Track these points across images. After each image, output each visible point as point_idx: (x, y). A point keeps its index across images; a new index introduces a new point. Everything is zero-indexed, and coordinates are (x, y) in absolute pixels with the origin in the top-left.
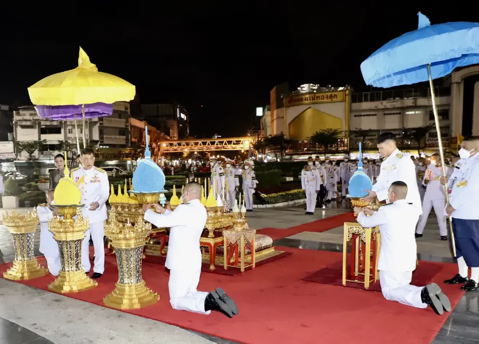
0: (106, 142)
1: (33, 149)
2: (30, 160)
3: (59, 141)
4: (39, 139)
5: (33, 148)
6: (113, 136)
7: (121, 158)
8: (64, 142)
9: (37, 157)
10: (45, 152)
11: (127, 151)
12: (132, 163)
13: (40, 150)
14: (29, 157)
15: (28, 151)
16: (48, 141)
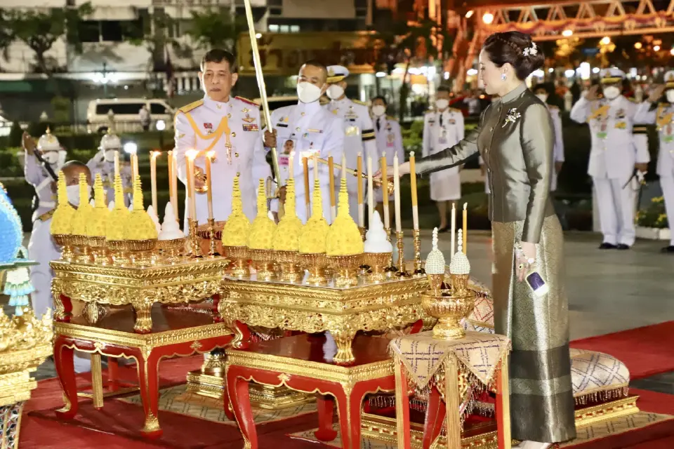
0: (288, 11)
1: (49, 36)
2: (37, 70)
3: (134, 9)
4: (70, 1)
5: (48, 31)
8: (151, 11)
9: (61, 63)
10: (88, 46)
11: (360, 39)
13: (71, 40)
14: (34, 62)
15: (30, 43)
16: (97, 7)
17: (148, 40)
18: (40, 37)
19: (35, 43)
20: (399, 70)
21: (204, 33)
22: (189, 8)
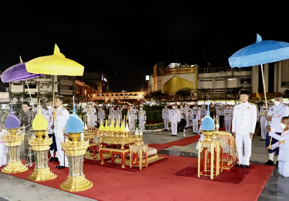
3: (35, 92)
4: (24, 91)
6: (66, 90)
8: (38, 93)
9: (22, 101)
10: (27, 98)
17: (37, 98)
20: (80, 104)
21: (47, 97)
22: (44, 92)
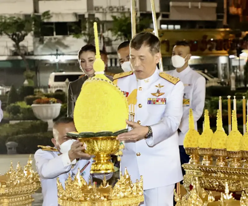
0: (174, 16)
1: (23, 32)
2: (15, 54)
3: (76, 15)
4: (36, 10)
5: (23, 29)
6: (190, 4)
7: (207, 51)
8: (86, 16)
9: (30, 49)
10: (47, 38)
11: (220, 34)
12: (230, 60)
13: (36, 35)
14: (13, 49)
15: (11, 36)
16: (53, 13)
17: (85, 34)
18: (17, 33)
19: (14, 37)
20: (244, 54)
21: (120, 30)
22: (111, 14)
